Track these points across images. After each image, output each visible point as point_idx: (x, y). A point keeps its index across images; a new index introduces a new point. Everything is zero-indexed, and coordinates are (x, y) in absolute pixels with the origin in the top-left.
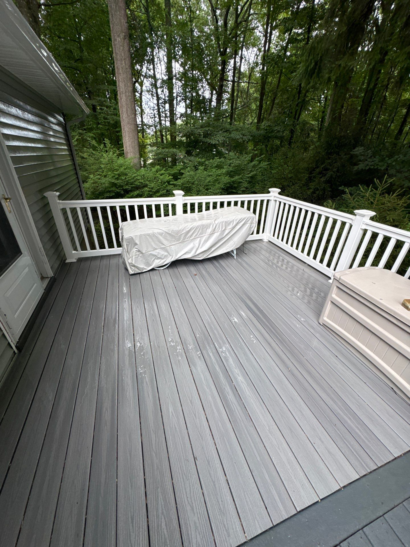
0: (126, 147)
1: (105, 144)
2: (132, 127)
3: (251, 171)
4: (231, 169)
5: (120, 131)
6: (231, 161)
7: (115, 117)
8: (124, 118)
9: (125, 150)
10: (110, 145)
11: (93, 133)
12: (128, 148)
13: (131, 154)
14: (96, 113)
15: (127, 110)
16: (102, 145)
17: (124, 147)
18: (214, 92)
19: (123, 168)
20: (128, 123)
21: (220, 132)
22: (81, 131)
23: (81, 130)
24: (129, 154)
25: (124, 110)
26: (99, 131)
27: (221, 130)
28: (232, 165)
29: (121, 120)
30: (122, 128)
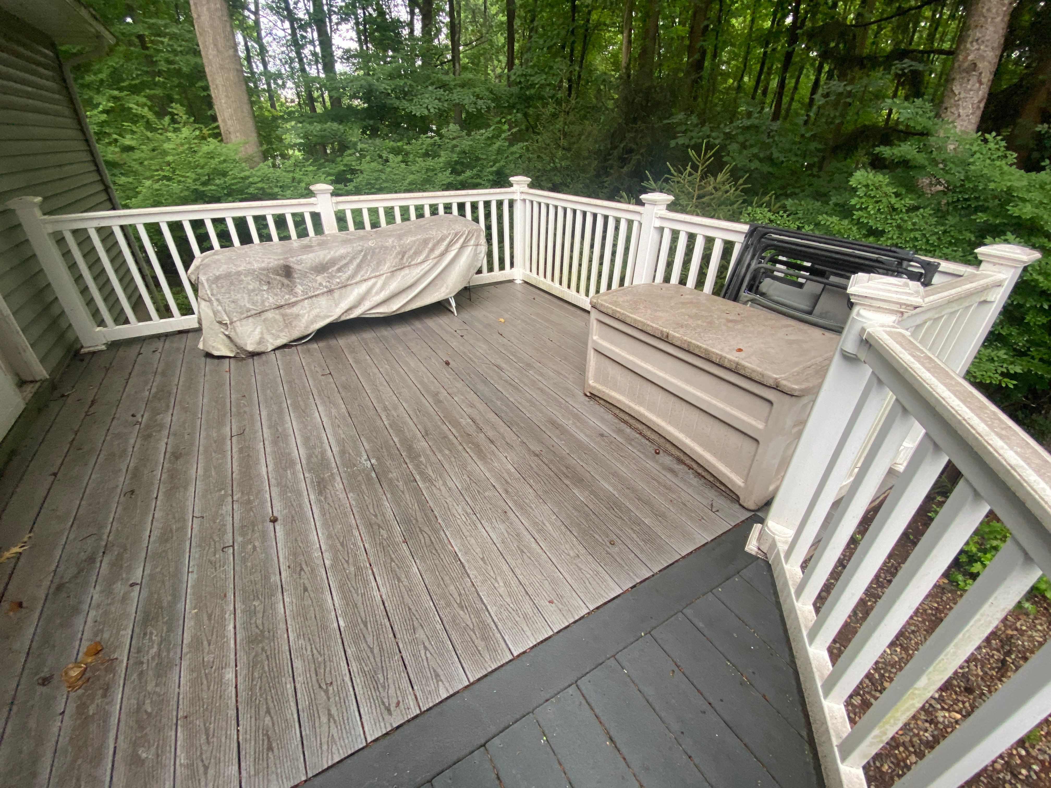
0: (224, 121)
1: (172, 114)
2: (232, 75)
3: (495, 161)
4: (455, 157)
5: (206, 88)
6: (454, 142)
7: (193, 60)
8: (211, 57)
9: (221, 127)
10: (185, 117)
11: (145, 96)
12: (229, 123)
13: (238, 134)
14: (147, 52)
15: (215, 40)
16: (167, 119)
17: (220, 119)
18: (417, 11)
19: (217, 160)
20: (222, 67)
21: (430, 88)
22: (116, 93)
23: (117, 89)
24: (232, 136)
25: (210, 40)
26: (158, 92)
27: (432, 84)
28: (458, 149)
29: (205, 61)
30: (209, 78)
